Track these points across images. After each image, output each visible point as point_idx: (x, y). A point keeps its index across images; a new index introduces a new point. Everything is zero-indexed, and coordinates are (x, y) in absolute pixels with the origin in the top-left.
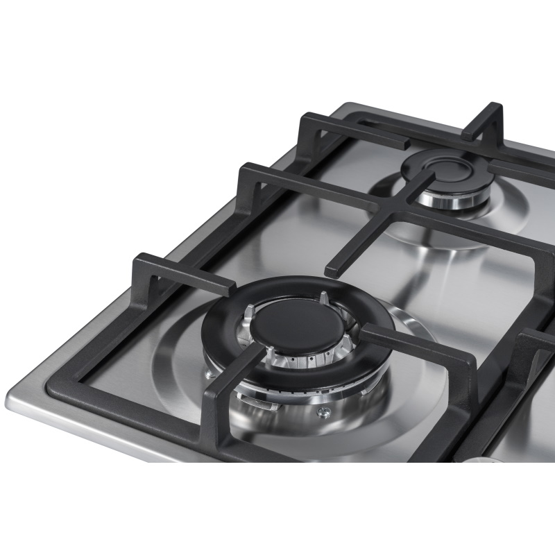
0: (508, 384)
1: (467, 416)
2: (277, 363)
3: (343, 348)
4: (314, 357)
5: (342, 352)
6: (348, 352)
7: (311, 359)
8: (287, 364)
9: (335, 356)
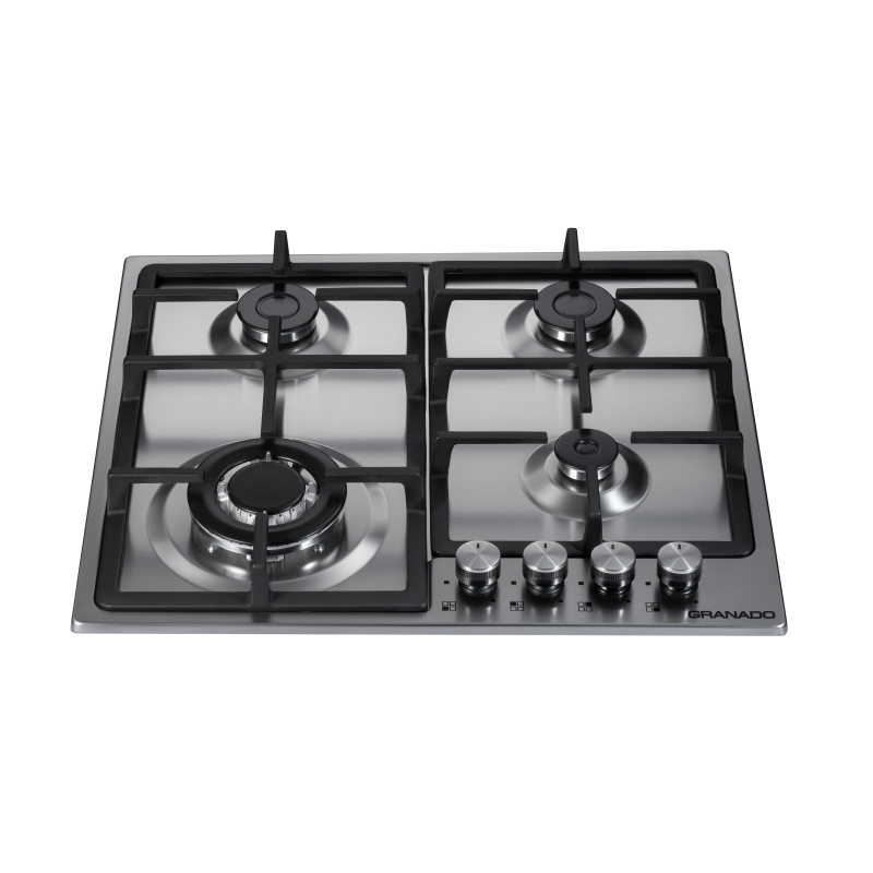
3: (310, 494)
5: (311, 497)
6: (315, 495)
9: (306, 502)
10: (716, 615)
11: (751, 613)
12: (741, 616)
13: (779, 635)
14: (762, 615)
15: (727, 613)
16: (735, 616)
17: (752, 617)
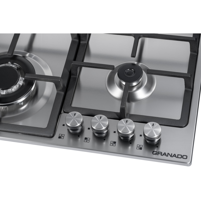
0: (72, 76)
1: (63, 93)
2: (3, 93)
3: (21, 81)
4: (13, 87)
5: (21, 83)
6: (22, 82)
7: (13, 88)
8: (6, 92)
9: (19, 84)
10: (164, 155)
11: (178, 155)
12: (173, 156)
13: (188, 166)
14: (182, 157)
15: (168, 154)
16: (171, 156)
17: (178, 157)
